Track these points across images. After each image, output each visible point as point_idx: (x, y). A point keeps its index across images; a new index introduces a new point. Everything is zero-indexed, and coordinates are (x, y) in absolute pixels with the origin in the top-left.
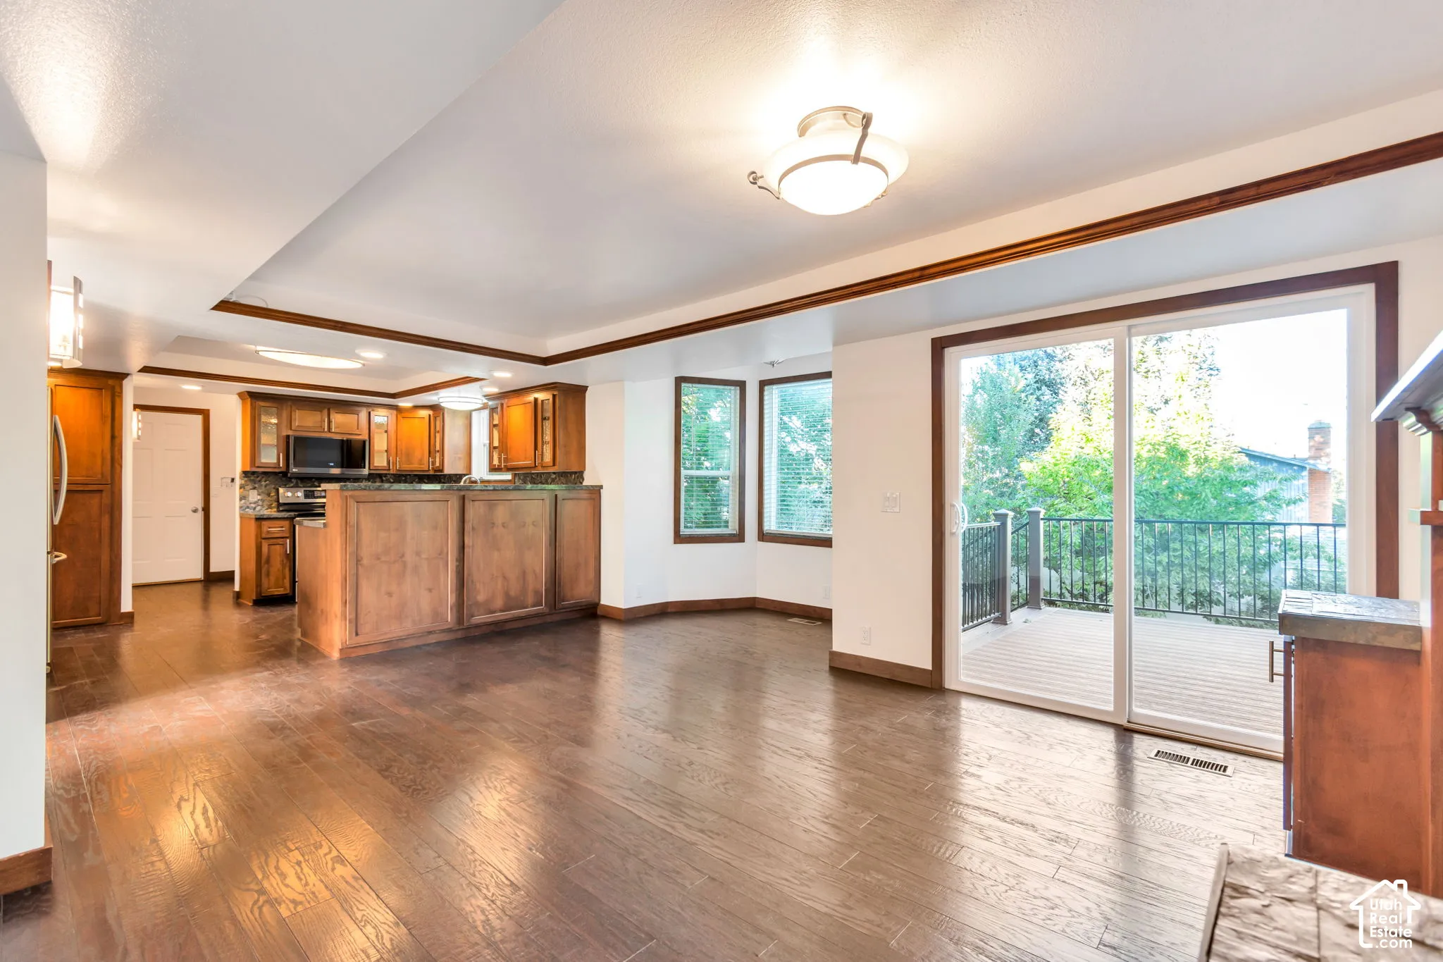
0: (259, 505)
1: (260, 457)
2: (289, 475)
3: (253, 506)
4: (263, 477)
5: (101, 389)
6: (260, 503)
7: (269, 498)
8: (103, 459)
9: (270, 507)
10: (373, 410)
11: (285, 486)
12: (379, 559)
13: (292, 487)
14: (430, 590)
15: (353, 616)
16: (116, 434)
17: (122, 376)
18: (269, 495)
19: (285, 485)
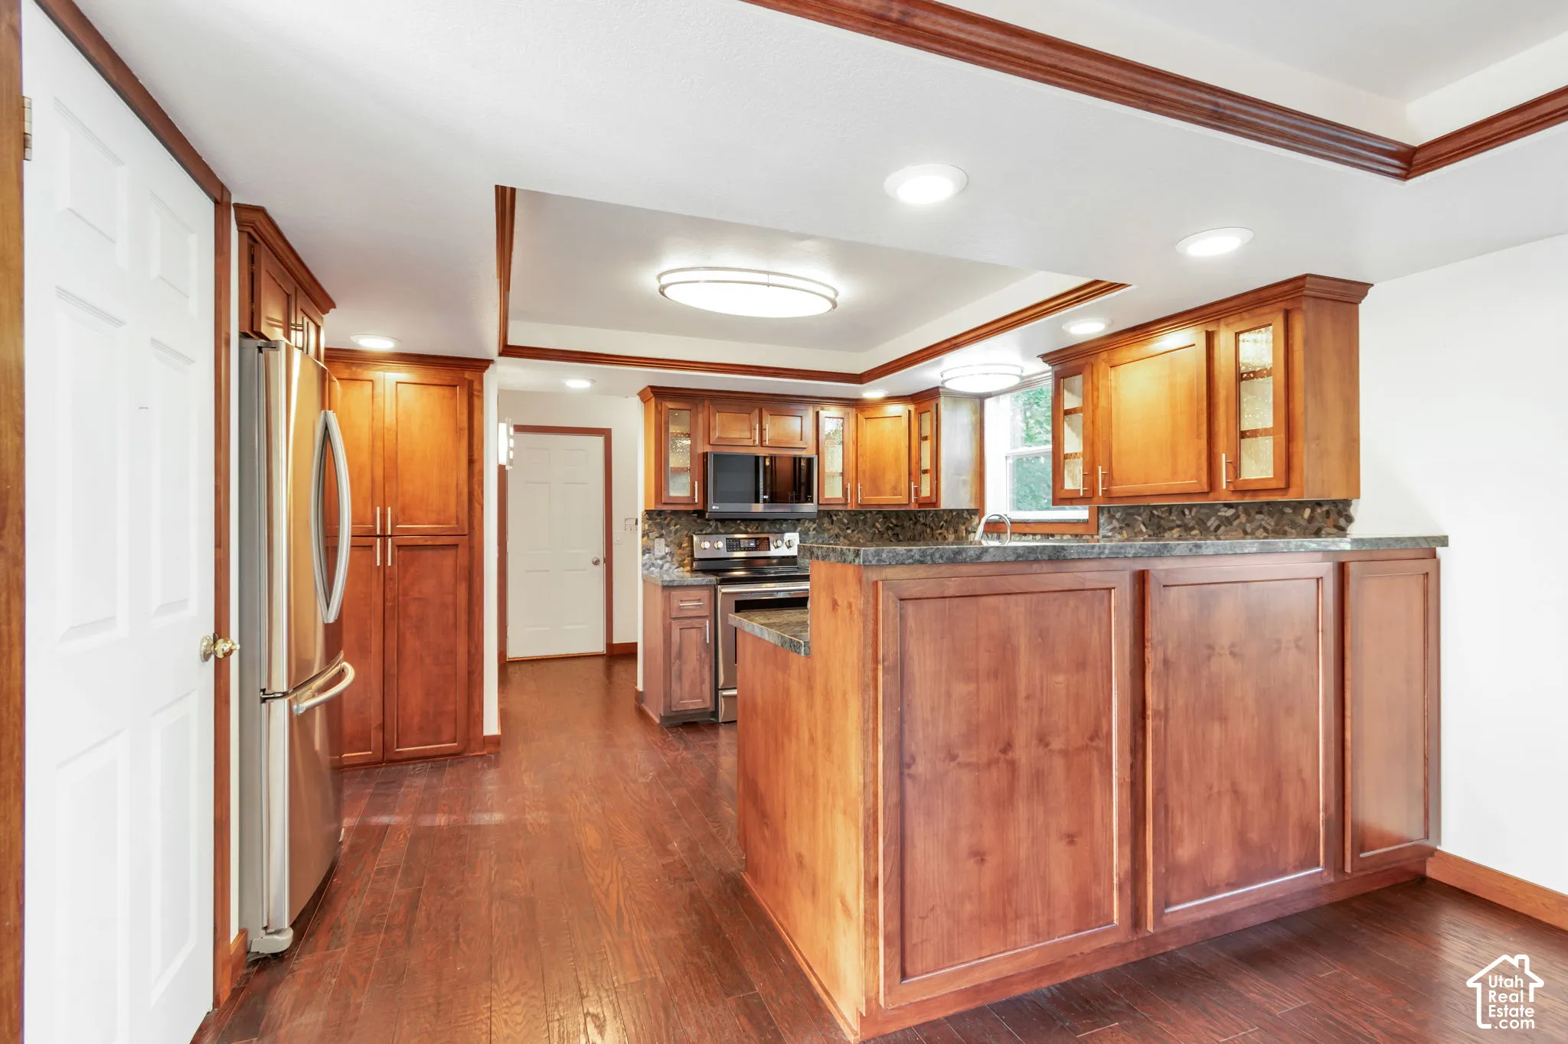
0: (667, 562)
1: (667, 489)
2: (707, 515)
3: (660, 562)
4: (672, 519)
5: (456, 386)
6: (669, 558)
7: (680, 551)
8: (459, 495)
9: (681, 565)
10: (823, 409)
11: (700, 533)
12: (953, 757)
13: (710, 534)
14: (1071, 839)
15: (895, 925)
16: (476, 457)
17: (481, 365)
18: (680, 546)
19: (701, 531)
